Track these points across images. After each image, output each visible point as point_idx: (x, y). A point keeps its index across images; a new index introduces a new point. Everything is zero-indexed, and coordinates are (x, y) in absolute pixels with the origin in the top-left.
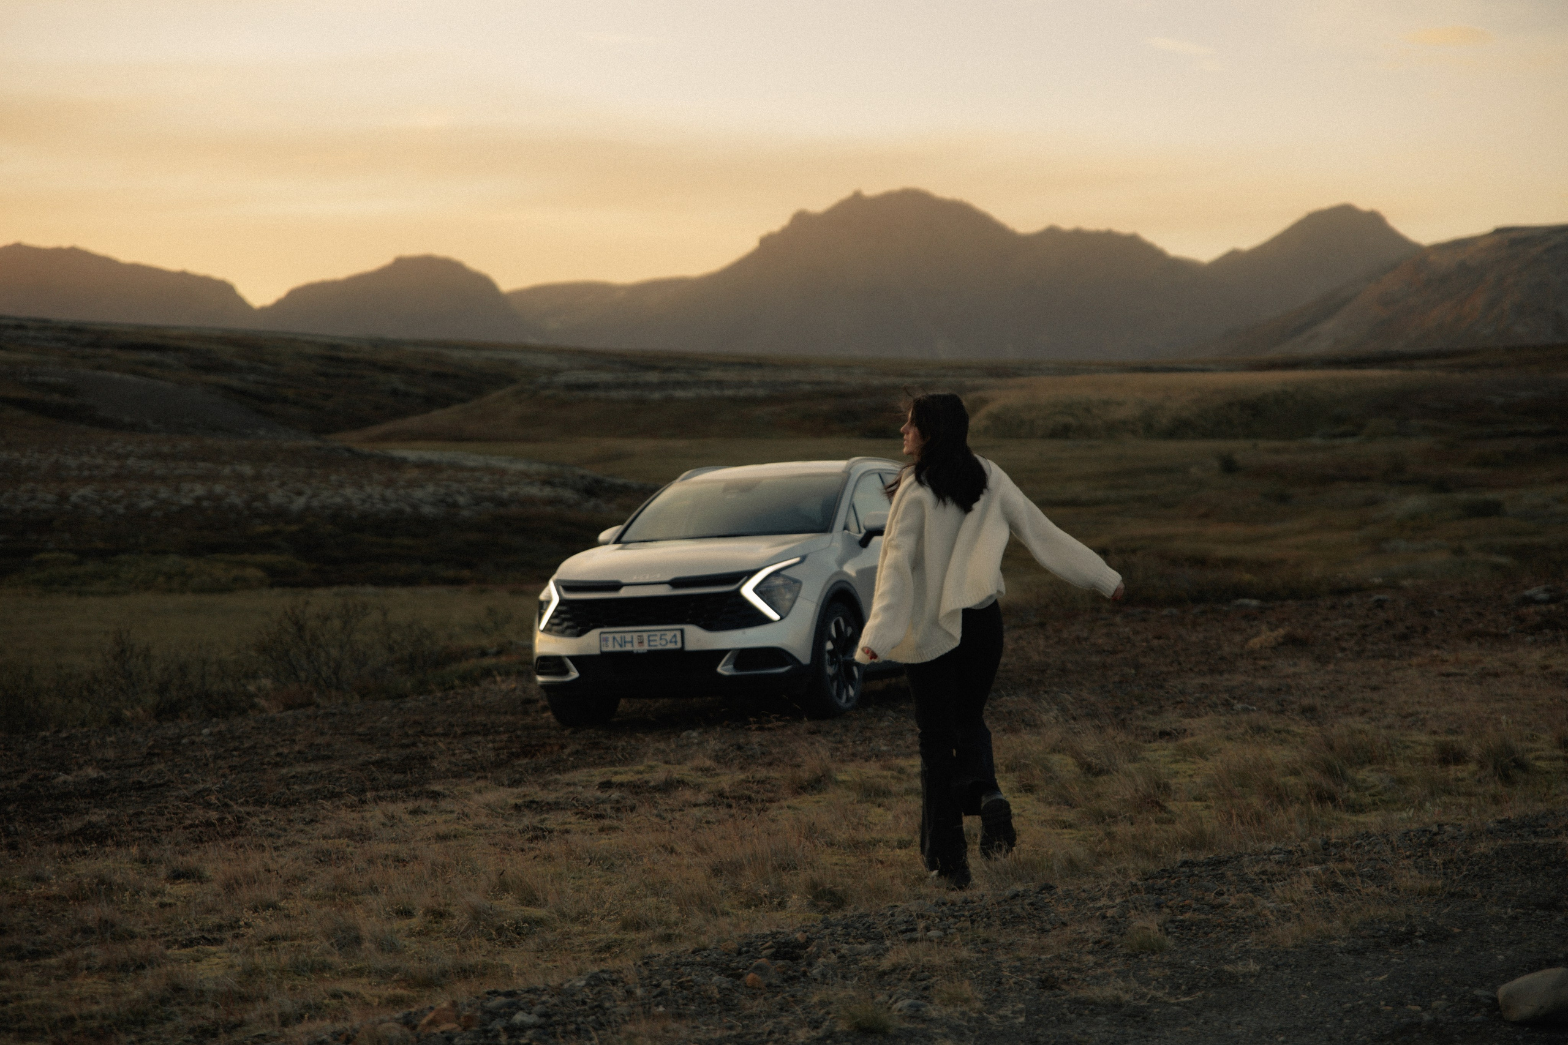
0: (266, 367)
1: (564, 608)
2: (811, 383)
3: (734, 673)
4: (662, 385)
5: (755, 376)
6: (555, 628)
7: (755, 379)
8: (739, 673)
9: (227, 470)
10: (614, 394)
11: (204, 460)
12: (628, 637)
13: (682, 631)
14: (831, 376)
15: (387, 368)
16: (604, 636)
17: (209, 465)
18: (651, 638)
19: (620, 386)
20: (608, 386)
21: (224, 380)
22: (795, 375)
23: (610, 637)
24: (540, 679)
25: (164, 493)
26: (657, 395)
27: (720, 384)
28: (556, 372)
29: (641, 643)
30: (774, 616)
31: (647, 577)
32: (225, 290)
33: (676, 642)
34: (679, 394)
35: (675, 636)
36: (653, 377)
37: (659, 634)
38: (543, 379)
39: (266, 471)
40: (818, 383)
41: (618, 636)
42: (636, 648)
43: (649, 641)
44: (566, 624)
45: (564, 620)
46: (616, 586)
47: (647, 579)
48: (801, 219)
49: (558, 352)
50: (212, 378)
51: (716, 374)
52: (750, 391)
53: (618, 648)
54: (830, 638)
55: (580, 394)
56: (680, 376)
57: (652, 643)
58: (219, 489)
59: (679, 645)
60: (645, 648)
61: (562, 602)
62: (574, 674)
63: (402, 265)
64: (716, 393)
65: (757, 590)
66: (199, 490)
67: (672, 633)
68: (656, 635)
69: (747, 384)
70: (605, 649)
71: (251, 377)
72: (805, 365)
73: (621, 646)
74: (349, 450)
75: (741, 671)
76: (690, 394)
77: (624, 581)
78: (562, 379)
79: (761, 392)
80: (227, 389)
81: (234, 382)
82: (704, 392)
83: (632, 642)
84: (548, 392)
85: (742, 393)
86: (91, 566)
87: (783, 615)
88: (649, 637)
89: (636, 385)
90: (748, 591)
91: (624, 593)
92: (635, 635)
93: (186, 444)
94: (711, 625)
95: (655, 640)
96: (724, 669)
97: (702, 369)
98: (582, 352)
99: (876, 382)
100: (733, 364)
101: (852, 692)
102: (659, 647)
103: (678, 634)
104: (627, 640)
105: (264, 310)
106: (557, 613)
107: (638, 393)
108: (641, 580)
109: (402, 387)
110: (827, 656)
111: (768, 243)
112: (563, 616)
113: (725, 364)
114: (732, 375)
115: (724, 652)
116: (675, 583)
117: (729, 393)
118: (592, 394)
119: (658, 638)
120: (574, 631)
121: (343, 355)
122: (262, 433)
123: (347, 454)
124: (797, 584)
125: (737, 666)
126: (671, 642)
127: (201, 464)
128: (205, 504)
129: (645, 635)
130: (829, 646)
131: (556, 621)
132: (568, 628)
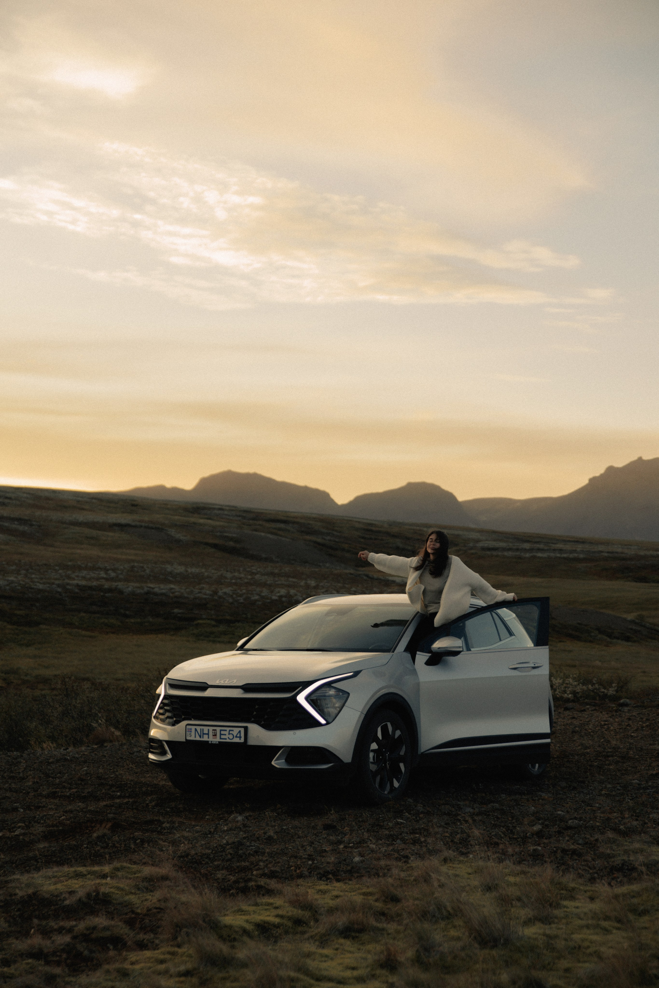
0: (335, 533)
1: (166, 701)
2: (608, 552)
3: (285, 766)
4: (531, 550)
5: (579, 547)
6: (162, 717)
7: (578, 550)
8: (289, 767)
9: (302, 583)
10: (506, 554)
11: (293, 577)
12: (206, 729)
13: (246, 728)
14: (619, 550)
15: (394, 536)
16: (188, 727)
17: (294, 580)
18: (222, 732)
19: (510, 549)
20: (504, 549)
21: (313, 538)
22: (601, 548)
23: (193, 728)
24: (151, 756)
25: (265, 592)
26: (527, 555)
27: (561, 551)
28: (478, 541)
29: (215, 735)
30: (323, 721)
31: (226, 682)
32: (325, 496)
33: (240, 737)
34: (540, 555)
35: (240, 732)
36: (527, 546)
37: (228, 729)
38: (471, 545)
39: (321, 584)
40: (612, 553)
41: (198, 728)
42: (211, 739)
43: (221, 734)
44: (168, 714)
45: (167, 711)
46: (203, 687)
47: (227, 683)
48: (611, 470)
49: (481, 531)
50: (308, 537)
51: (560, 546)
52: (576, 555)
53: (198, 738)
54: (376, 740)
55: (489, 553)
56: (541, 546)
57: (223, 737)
58: (292, 592)
59: (242, 740)
60: (217, 740)
61: (166, 697)
62: (169, 756)
63: (410, 486)
64: (558, 555)
65: (307, 698)
66: (283, 592)
67: (240, 729)
68: (226, 730)
69: (575, 551)
70: (188, 738)
71: (328, 538)
72: (607, 543)
73: (200, 737)
74: (367, 576)
75: (291, 765)
76: (545, 555)
77: (210, 683)
78: (480, 545)
79: (582, 556)
80: (315, 542)
81: (319, 540)
82: (552, 555)
83: (208, 734)
84: (473, 551)
85: (571, 556)
86: (222, 628)
87: (330, 720)
88: (221, 730)
89: (517, 550)
90: (301, 699)
91: (209, 693)
92: (211, 729)
93: (287, 569)
94: (268, 726)
95: (225, 735)
96: (277, 763)
97: (553, 543)
98: (494, 532)
99: (642, 553)
100: (569, 541)
101: (396, 784)
102: (228, 740)
103: (242, 730)
104: (204, 732)
105: (343, 506)
106: (163, 704)
107: (518, 553)
108: (222, 683)
109: (401, 546)
110: (371, 755)
111: (593, 481)
112: (165, 708)
113: (565, 541)
114: (568, 547)
115: (277, 749)
116: (247, 688)
117: (565, 555)
118: (495, 553)
119: (227, 733)
120: (171, 720)
121: (374, 529)
122: (328, 565)
123: (365, 578)
124: (346, 695)
125: (288, 761)
126: (236, 737)
127: (291, 579)
128: (284, 599)
129: (218, 729)
130: (374, 746)
131: (161, 711)
132: (168, 717)
